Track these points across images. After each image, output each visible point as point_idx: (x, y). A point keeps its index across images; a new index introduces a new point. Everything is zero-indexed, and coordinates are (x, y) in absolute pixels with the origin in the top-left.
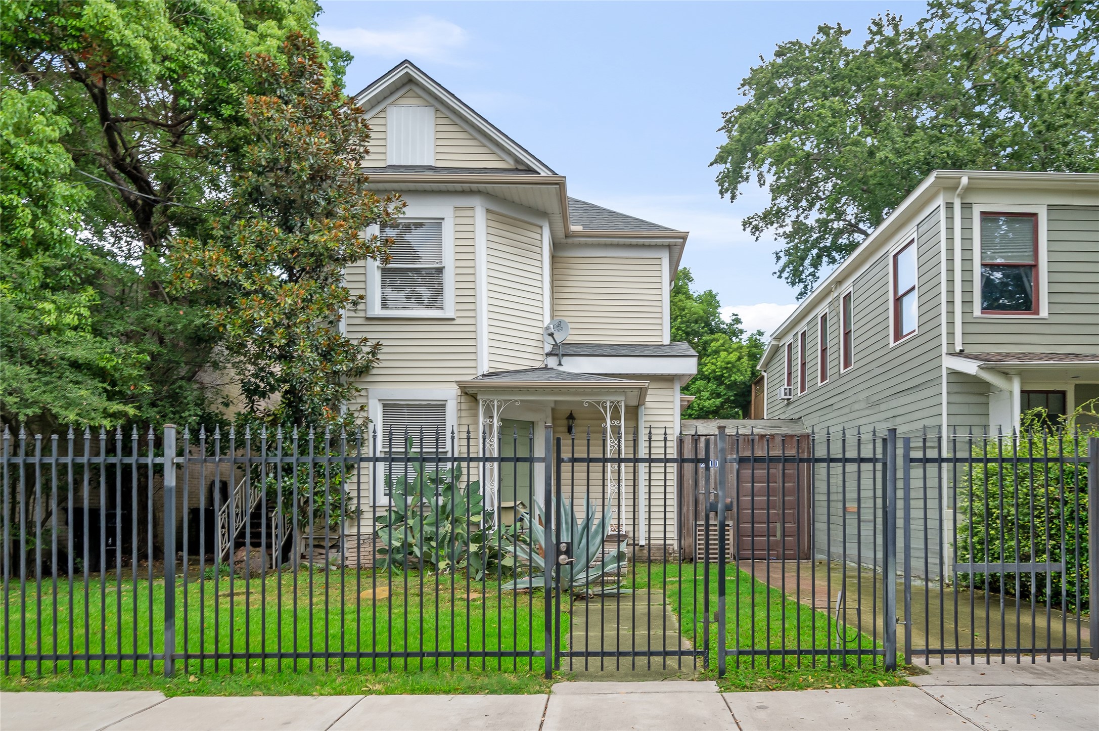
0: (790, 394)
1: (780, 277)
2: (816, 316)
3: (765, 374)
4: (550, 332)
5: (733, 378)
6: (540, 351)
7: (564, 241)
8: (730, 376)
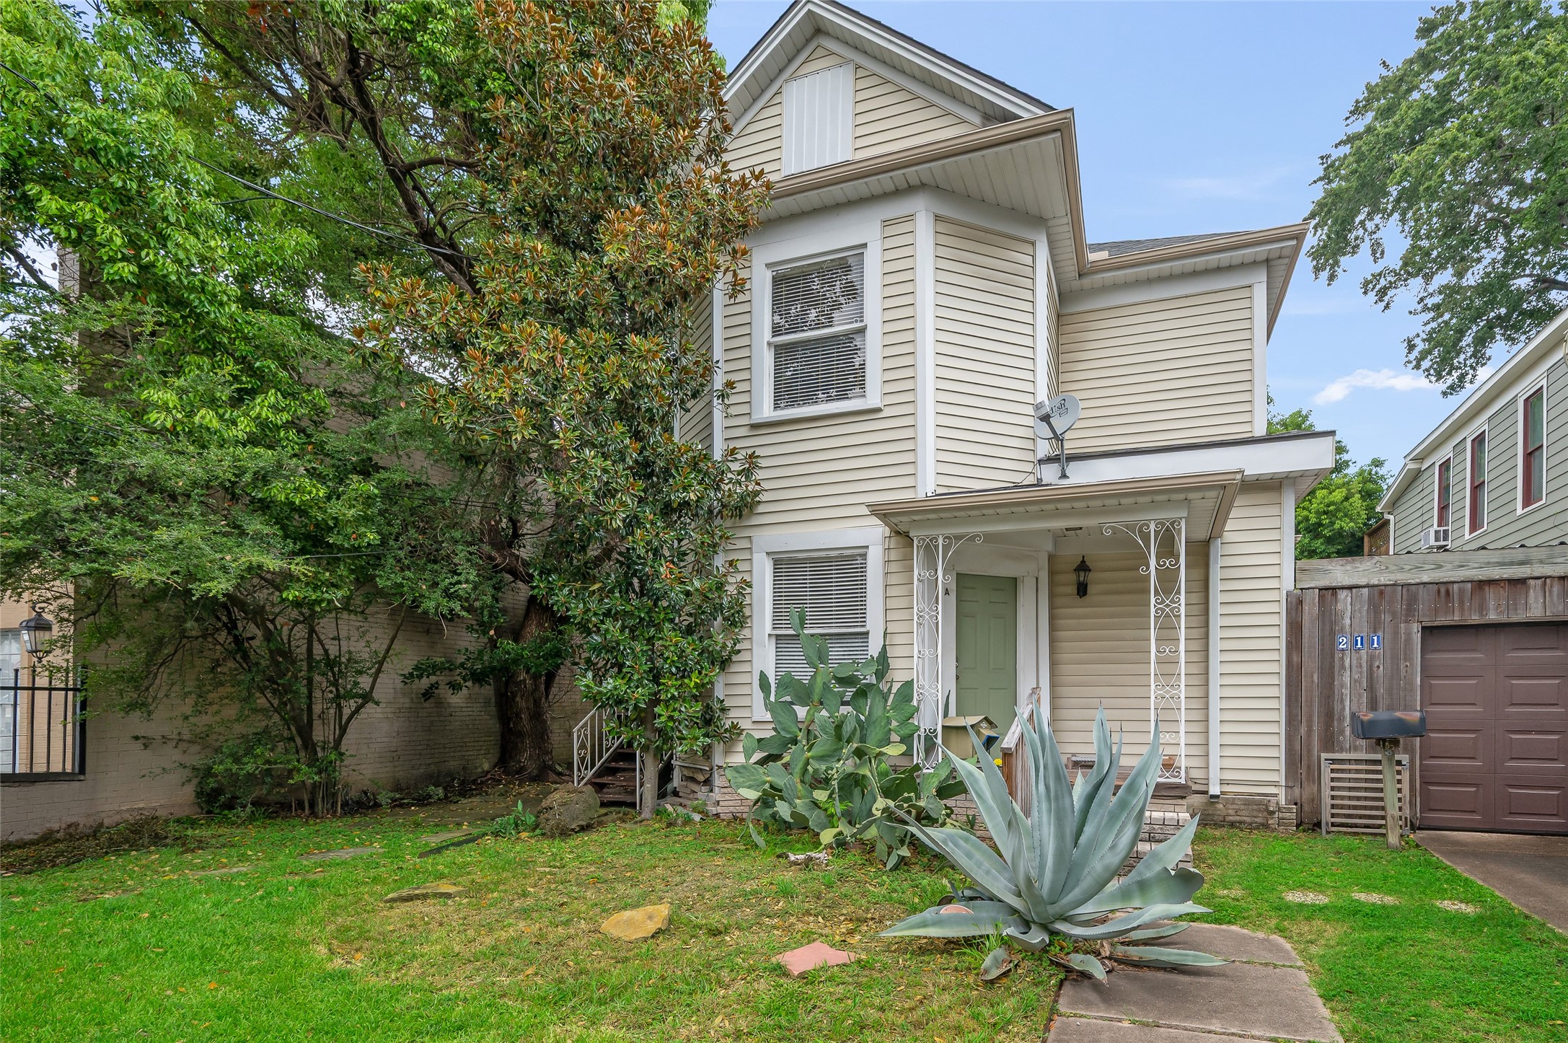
0: (1445, 539)
1: (1418, 367)
2: (1514, 400)
3: (1391, 517)
4: (1043, 411)
5: (1337, 526)
6: (1030, 456)
7: (1076, 284)
8: (1332, 523)
